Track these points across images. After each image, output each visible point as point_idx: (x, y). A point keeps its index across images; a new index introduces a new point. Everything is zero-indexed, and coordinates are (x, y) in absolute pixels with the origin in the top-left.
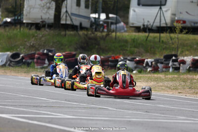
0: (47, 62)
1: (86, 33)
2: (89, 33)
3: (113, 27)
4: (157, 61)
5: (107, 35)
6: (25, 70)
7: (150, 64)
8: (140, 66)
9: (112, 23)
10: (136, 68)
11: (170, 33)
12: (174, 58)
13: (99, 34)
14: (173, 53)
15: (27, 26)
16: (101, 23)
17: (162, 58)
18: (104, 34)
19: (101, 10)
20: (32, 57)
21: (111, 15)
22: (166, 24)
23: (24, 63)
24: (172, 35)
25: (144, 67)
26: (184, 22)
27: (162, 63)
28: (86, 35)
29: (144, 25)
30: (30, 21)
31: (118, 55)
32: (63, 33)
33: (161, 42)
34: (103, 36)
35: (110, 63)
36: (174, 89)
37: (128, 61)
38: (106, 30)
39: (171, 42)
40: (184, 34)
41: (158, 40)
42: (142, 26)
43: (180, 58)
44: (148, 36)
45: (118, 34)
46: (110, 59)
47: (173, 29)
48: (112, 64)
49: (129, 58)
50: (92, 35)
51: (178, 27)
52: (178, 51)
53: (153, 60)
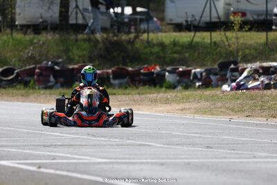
0: (52, 79)
1: (105, 36)
2: (111, 35)
3: (143, 26)
4: (209, 72)
5: (136, 37)
6: (23, 92)
7: (199, 76)
8: (186, 80)
9: (141, 21)
10: (179, 82)
11: (225, 30)
12: (232, 66)
13: (124, 37)
14: (232, 59)
15: (21, 29)
16: (126, 20)
17: (216, 66)
18: (132, 36)
19: (125, 2)
20: (31, 73)
21: (139, 9)
22: (219, 18)
23: (20, 82)
24: (229, 34)
25: (191, 81)
26: (244, 14)
27: (216, 74)
28: (107, 39)
29: (187, 21)
30: (24, 22)
31: (153, 65)
32: (73, 37)
33: (213, 44)
34: (130, 39)
35: (142, 77)
36: (239, 111)
37: (167, 74)
38: (133, 30)
39: (227, 44)
40: (246, 31)
41: (209, 41)
42: (184, 23)
43: (241, 66)
44: (194, 36)
45: (152, 36)
46: (142, 71)
47: (230, 24)
48: (145, 78)
49: (168, 69)
50: (115, 38)
51: (236, 22)
52: (237, 55)
53: (203, 70)
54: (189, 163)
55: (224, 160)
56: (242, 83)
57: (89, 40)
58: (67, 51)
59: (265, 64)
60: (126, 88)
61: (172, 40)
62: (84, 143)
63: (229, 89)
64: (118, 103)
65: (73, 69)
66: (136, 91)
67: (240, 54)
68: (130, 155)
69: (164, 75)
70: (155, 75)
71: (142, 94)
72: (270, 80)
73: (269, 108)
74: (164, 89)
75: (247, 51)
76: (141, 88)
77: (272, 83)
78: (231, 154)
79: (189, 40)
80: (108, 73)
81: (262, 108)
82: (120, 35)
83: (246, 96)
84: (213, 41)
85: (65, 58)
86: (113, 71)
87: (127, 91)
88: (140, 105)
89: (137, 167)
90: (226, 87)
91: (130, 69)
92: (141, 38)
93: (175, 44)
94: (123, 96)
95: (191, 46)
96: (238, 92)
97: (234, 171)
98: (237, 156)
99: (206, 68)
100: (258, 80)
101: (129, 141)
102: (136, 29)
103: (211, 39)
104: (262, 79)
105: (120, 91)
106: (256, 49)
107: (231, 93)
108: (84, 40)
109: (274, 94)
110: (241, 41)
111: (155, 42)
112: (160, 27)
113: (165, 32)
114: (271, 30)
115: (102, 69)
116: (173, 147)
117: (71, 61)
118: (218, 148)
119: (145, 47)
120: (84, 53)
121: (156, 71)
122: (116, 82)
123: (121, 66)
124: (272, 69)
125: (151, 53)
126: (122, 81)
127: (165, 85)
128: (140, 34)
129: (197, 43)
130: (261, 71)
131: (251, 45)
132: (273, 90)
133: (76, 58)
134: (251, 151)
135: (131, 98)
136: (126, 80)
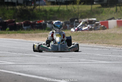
1: (20, 7)
2: (23, 7)
3: (37, 3)
4: (66, 23)
5: (34, 8)
11: (73, 4)
12: (76, 20)
13: (29, 7)
14: (76, 17)
17: (69, 20)
18: (32, 7)
24: (75, 6)
27: (69, 24)
28: (21, 8)
31: (41, 20)
32: (6, 8)
33: (68, 10)
34: (31, 8)
35: (36, 25)
36: (77, 40)
37: (47, 24)
38: (33, 5)
39: (74, 10)
40: (82, 5)
41: (66, 9)
42: (56, 1)
43: (80, 20)
44: (60, 7)
45: (41, 7)
46: (37, 23)
47: (75, 2)
48: (38, 26)
49: (48, 21)
50: (25, 8)
51: (78, 1)
52: (78, 16)
53: (63, 22)
54: (50, 64)
55: (65, 63)
56: (80, 28)
57: (13, 9)
58: (4, 14)
59: (90, 19)
60: (29, 30)
61: (50, 9)
62: (6, 55)
63: (74, 31)
64: (25, 37)
65: (6, 22)
66: (34, 32)
67: (80, 15)
68: (25, 60)
69: (46, 25)
70: (42, 25)
71: (36, 33)
72: (92, 26)
73: (90, 39)
74: (46, 31)
75: (83, 14)
76: (36, 30)
77: (93, 28)
78: (69, 60)
79: (57, 9)
80: (21, 24)
81: (87, 39)
82: (27, 7)
83: (81, 34)
84: (68, 9)
85: (3, 17)
86: (24, 23)
87: (30, 32)
88: (34, 38)
89: (26, 66)
90: (72, 30)
91: (31, 22)
92: (36, 8)
93: (51, 10)
94: (28, 34)
95: (58, 11)
96: (78, 32)
97: (69, 67)
98: (72, 61)
99: (65, 21)
100: (86, 26)
101: (26, 54)
102: (34, 4)
103: (67, 8)
104: (89, 26)
105: (27, 32)
106: (87, 13)
107: (74, 32)
108: (11, 9)
109: (93, 32)
110: (80, 9)
111: (42, 10)
112: (46, 3)
113: (47, 5)
114: (93, 4)
115: (19, 22)
116: (45, 57)
117: (5, 18)
118: (64, 57)
119: (38, 12)
120: (11, 15)
121: (42, 23)
122: (25, 28)
123: (27, 21)
124: (93, 22)
125: (41, 15)
126: (28, 27)
127: (46, 29)
128: (36, 6)
129: (61, 10)
130: (88, 22)
131: (84, 11)
132: (93, 31)
133: (8, 17)
134: (79, 58)
135: (31, 35)
136: (29, 27)
